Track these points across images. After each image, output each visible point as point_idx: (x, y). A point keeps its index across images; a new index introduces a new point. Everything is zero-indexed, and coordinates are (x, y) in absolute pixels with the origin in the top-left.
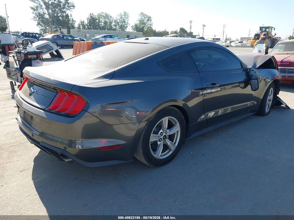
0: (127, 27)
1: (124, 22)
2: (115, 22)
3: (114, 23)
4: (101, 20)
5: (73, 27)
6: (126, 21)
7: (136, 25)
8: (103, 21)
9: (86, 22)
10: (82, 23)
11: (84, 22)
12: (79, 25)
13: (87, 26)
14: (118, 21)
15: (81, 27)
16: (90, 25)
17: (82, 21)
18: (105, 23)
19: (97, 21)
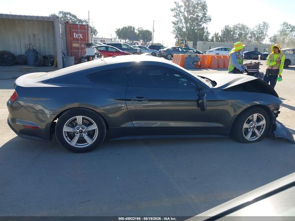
0: (264, 38)
1: (262, 33)
2: (251, 33)
3: (250, 35)
4: (236, 31)
5: (207, 39)
6: (265, 33)
7: (275, 37)
8: (238, 33)
9: (220, 34)
10: (216, 35)
11: (218, 34)
12: (213, 38)
13: (221, 37)
14: (255, 32)
15: (214, 39)
16: (224, 37)
17: (217, 33)
18: (240, 35)
19: (232, 33)
